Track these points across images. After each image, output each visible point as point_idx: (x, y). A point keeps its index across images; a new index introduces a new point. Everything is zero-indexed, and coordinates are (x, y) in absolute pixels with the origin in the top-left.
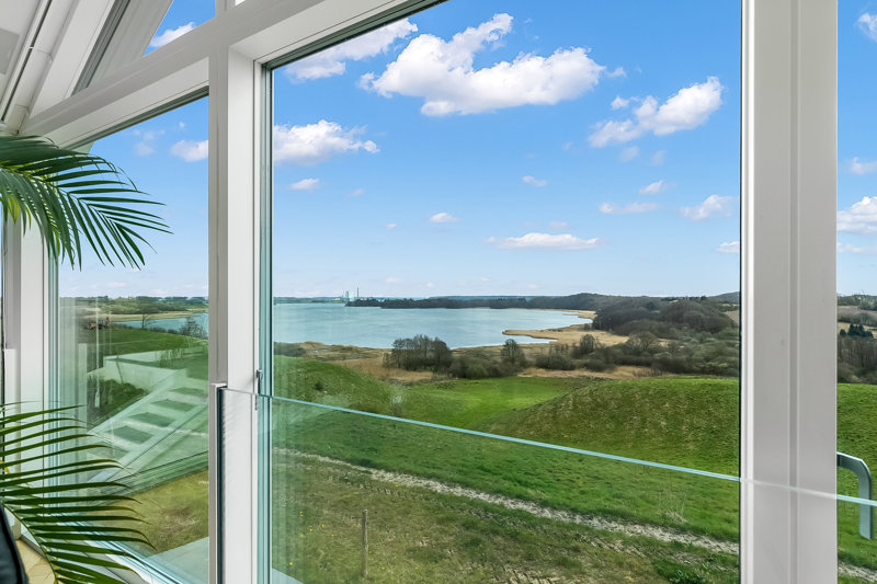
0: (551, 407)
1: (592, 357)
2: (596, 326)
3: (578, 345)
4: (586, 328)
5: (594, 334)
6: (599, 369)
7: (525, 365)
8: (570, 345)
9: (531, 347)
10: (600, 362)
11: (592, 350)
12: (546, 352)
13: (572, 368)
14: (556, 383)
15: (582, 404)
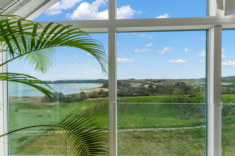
0: (95, 108)
1: (103, 94)
2: (104, 87)
3: (99, 92)
4: (101, 87)
5: (103, 89)
6: (104, 97)
7: (86, 98)
8: (97, 92)
9: (87, 93)
10: (105, 95)
11: (103, 93)
12: (92, 94)
13: (98, 97)
14: (94, 101)
15: (102, 106)
